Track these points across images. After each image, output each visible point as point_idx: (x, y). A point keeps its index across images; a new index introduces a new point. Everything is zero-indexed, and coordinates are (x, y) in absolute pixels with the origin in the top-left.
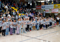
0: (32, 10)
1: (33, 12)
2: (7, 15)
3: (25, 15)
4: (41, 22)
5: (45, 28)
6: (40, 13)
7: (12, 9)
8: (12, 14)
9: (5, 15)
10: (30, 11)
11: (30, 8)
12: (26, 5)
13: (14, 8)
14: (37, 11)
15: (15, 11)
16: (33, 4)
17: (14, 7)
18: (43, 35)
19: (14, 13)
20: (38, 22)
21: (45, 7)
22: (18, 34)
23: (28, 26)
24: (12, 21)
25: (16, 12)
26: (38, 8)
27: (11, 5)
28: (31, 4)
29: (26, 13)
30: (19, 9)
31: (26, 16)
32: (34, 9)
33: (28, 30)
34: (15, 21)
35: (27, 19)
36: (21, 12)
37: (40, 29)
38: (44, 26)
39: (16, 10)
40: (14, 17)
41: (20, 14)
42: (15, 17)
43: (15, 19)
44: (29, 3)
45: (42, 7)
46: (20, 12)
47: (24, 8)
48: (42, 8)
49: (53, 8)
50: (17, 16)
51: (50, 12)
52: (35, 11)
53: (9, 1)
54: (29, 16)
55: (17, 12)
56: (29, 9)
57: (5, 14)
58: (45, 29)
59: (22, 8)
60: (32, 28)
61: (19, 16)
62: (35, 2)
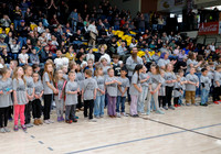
0: (184, 37)
7: (116, 37)
8: (116, 53)
9: (93, 57)
10: (178, 43)
11: (176, 33)
13: (120, 34)
15: (125, 41)
16: (188, 17)
17: (121, 30)
19: (121, 50)
23: (169, 90)
24: (116, 75)
25: (127, 47)
26: (208, 29)
27: (111, 24)
28: (180, 20)
30: (137, 37)
32: (192, 35)
34: (124, 73)
35: (166, 67)
36: (145, 47)
39: (129, 39)
40: (121, 62)
41: (141, 52)
42: (125, 63)
44: (172, 16)
46: (141, 47)
47: (154, 33)
50: (130, 58)
52: (195, 41)
55: (132, 45)
56: (173, 36)
57: (94, 53)
59: (148, 34)
61: (139, 58)
62: (195, 11)
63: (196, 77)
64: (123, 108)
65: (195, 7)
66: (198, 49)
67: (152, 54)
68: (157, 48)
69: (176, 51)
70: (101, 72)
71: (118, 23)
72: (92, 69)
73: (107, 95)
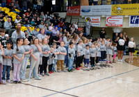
1: (58, 22)
3: (38, 30)
4: (79, 51)
5: (89, 66)
6: (76, 26)
7: (3, 13)
11: (51, 13)
12: (40, 3)
13: (7, 11)
14: (68, 21)
15: (11, 17)
17: (8, 7)
18: (83, 83)
19: (7, 25)
20: (72, 50)
21: (89, 11)
22: (16, 82)
28: (54, 2)
29: (40, 26)
30: (21, 14)
32: (62, 15)
33: (45, 72)
34: (9, 45)
35: (43, 40)
36: (27, 23)
37: (77, 68)
38: (86, 61)
40: (7, 35)
41: (24, 28)
43: (10, 41)
45: (83, 11)
46: (24, 23)
47: (34, 11)
48: (81, 12)
49: (110, 13)
50: (15, 32)
51: (101, 25)
52: (64, 20)
55: (17, 21)
56: (49, 15)
58: (89, 68)
59: (29, 12)
60: (55, 67)
61: (22, 33)
63: (65, 49)
66: (66, 26)
67: (32, 29)
69: (51, 28)
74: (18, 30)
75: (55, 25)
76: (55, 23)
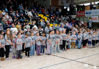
0: (70, 17)
2: (31, 26)
4: (84, 37)
5: (91, 46)
7: (40, 17)
8: (40, 25)
10: (68, 20)
11: (67, 16)
12: (60, 11)
13: (42, 16)
14: (77, 20)
16: (72, 9)
17: (42, 14)
19: (42, 24)
20: (80, 36)
25: (45, 22)
26: (81, 14)
27: (38, 11)
28: (68, 10)
30: (50, 17)
31: (61, 27)
32: (74, 16)
34: (44, 34)
35: (63, 31)
36: (53, 22)
37: (83, 47)
39: (46, 18)
40: (42, 29)
41: (51, 25)
42: (44, 30)
43: (44, 32)
44: (65, 8)
46: (51, 22)
47: (57, 15)
48: (86, 14)
52: (75, 19)
53: (35, 6)
54: (65, 28)
55: (47, 21)
56: (66, 17)
57: (30, 25)
59: (54, 16)
62: (75, 6)
63: (75, 36)
64: (44, 51)
65: (75, 4)
66: (76, 23)
67: (56, 25)
68: (59, 23)
69: (67, 24)
70: (33, 34)
71: (41, 11)
72: (29, 33)
73: (36, 45)
74: (48, 26)
75: (70, 22)
76: (70, 21)
